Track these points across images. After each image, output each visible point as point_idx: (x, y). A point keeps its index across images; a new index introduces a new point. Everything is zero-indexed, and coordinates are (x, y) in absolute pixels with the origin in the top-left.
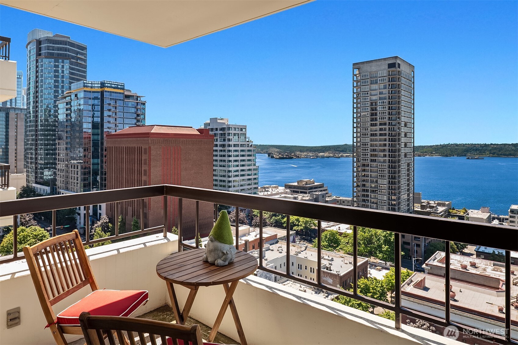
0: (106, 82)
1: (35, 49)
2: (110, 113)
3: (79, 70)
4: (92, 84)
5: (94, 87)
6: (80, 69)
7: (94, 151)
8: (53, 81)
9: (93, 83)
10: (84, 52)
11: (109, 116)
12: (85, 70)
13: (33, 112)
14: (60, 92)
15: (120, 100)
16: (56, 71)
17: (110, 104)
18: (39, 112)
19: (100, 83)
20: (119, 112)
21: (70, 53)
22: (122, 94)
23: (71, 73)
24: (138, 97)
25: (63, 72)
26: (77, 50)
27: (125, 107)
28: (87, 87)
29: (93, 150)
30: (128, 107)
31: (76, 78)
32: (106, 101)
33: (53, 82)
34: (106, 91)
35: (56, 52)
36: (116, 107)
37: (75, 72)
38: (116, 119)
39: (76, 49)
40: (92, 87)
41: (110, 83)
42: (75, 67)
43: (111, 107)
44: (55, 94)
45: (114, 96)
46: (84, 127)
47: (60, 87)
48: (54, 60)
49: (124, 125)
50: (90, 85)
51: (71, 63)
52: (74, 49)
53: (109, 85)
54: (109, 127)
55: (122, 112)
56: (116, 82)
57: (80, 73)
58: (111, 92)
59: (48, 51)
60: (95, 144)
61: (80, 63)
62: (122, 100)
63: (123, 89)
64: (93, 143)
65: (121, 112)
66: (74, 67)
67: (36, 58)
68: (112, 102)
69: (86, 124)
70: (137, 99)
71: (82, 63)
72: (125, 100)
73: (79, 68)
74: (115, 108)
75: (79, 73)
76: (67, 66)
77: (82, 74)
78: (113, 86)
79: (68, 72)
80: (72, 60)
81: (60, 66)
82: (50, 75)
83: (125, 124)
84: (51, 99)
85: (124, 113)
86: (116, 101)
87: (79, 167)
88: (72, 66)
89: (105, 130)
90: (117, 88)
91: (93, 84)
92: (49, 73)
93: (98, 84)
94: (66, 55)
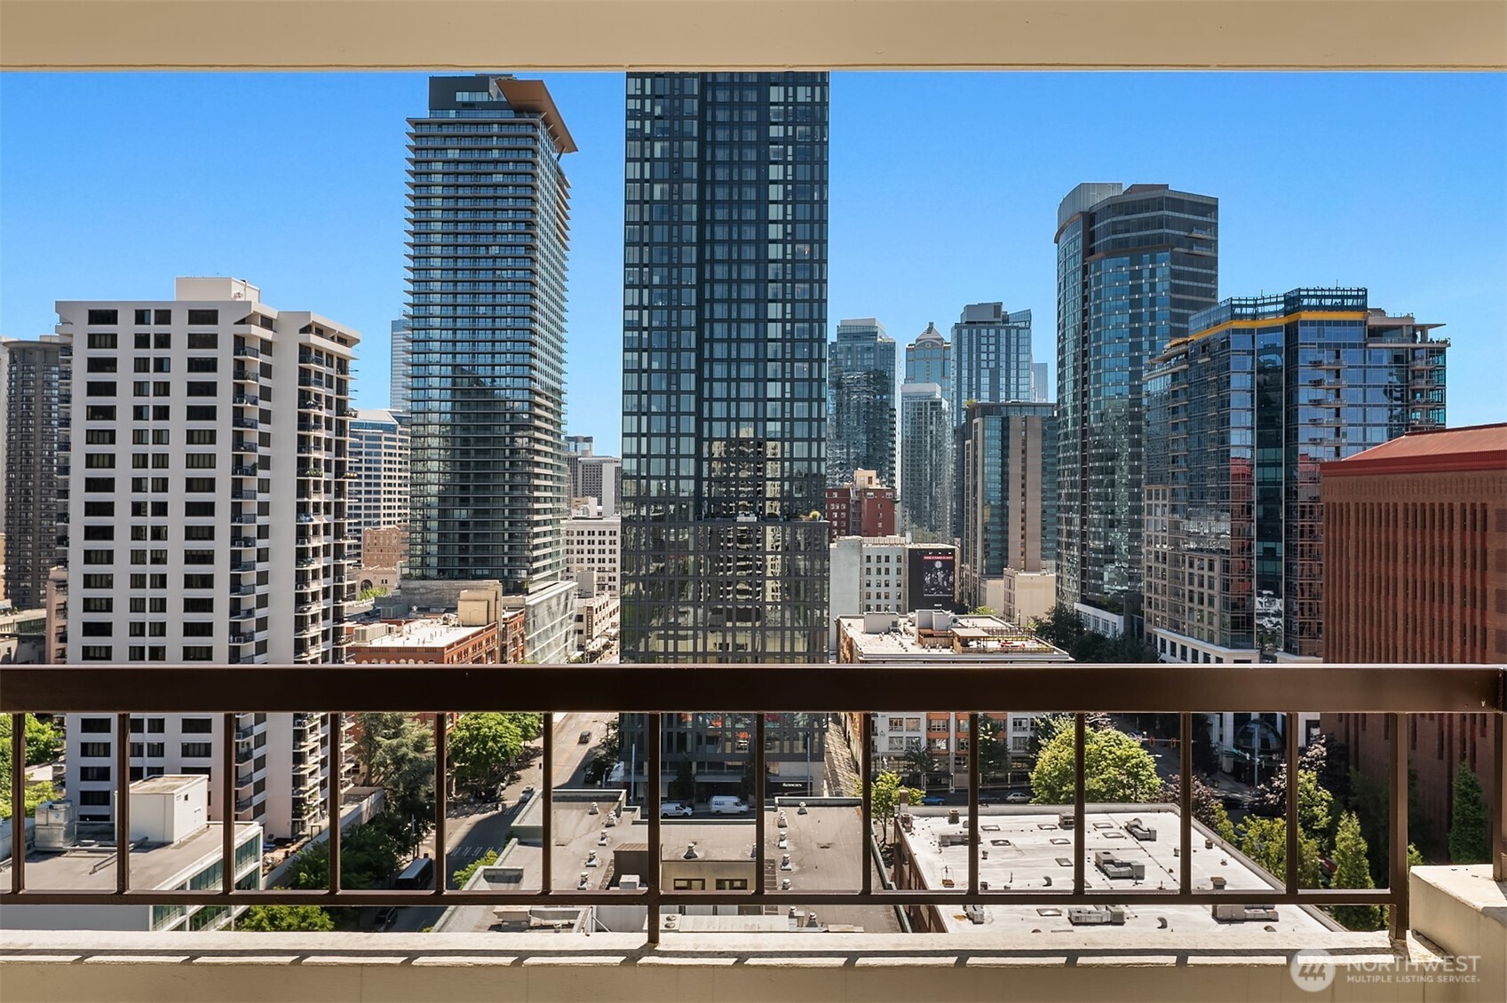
0: (1305, 293)
1: (1080, 239)
2: (1319, 394)
3: (1194, 277)
4: (1255, 306)
5: (1264, 314)
6: (1200, 270)
7: (1265, 517)
8: (1127, 319)
9: (1258, 302)
10: (1209, 220)
11: (1317, 403)
12: (1213, 272)
13: (1075, 409)
14: (1146, 346)
15: (1353, 346)
16: (1137, 289)
17: (1320, 362)
18: (1092, 406)
19: (1283, 299)
20: (1349, 386)
21: (1170, 231)
22: (1360, 325)
23: (1175, 289)
24: (1415, 328)
25: (1153, 287)
26: (1191, 217)
27: (1369, 367)
28: (1241, 317)
29: (1261, 514)
30: (1381, 367)
31: (1188, 300)
32: (1306, 355)
33: (1128, 321)
34: (1305, 323)
35: (1134, 234)
36: (1338, 371)
37: (1186, 283)
38: (1338, 410)
39: (1186, 216)
40: (1254, 317)
41: (1319, 293)
42: (1186, 269)
43: (1320, 374)
44: (1132, 354)
45: (1332, 335)
46: (1232, 443)
47: (1146, 331)
48: (1128, 258)
49: (1368, 429)
50: (1250, 311)
51: (1175, 259)
52: (1182, 215)
53: (1314, 302)
54: (1315, 439)
55: (1360, 386)
56: (1336, 290)
57: (1200, 285)
58: (1321, 323)
59: (1114, 237)
60: (1269, 496)
61: (1200, 253)
62: (1360, 344)
63: (1363, 308)
64: (1261, 492)
65: (1355, 386)
66: (1181, 268)
67: (1084, 261)
68: (1327, 357)
69: (1238, 431)
70: (1415, 336)
71: (1205, 253)
72: (1370, 345)
73: (1195, 270)
74: (1334, 374)
75: (1195, 284)
76: (1164, 268)
77: (1204, 285)
78: (1328, 302)
79: (1167, 285)
80: (1177, 249)
81: (1146, 273)
82: (1120, 303)
83: (1369, 425)
84: (1122, 369)
85: (1365, 391)
86: (1338, 352)
87: (1217, 566)
88: (1177, 267)
89: (1302, 450)
90: (1342, 308)
91: (1260, 305)
92: (1117, 297)
93: (1277, 303)
94: (1160, 237)
